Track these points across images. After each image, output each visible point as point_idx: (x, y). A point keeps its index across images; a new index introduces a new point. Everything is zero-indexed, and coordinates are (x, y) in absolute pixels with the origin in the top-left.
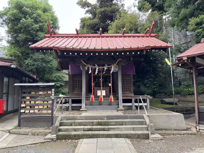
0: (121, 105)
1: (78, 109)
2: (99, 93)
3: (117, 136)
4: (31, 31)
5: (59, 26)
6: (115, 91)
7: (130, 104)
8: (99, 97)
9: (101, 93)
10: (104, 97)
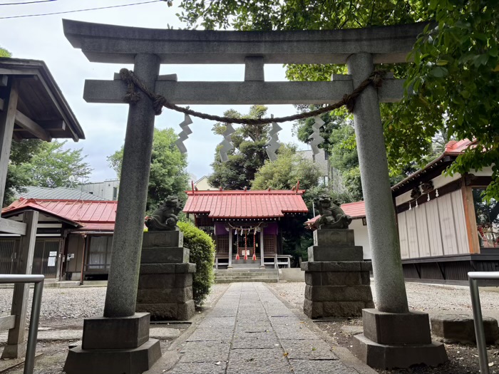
0: (263, 263)
1: (226, 267)
2: (243, 253)
3: (256, 281)
4: (158, 177)
5: (187, 161)
6: (258, 251)
7: (272, 263)
8: (243, 256)
9: (246, 253)
10: (248, 256)
